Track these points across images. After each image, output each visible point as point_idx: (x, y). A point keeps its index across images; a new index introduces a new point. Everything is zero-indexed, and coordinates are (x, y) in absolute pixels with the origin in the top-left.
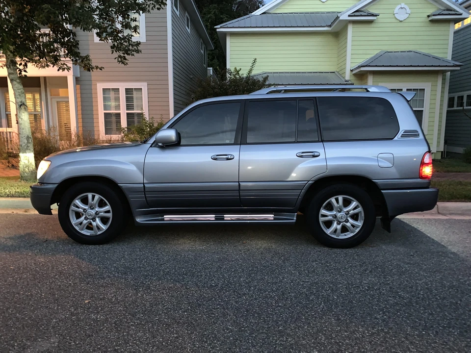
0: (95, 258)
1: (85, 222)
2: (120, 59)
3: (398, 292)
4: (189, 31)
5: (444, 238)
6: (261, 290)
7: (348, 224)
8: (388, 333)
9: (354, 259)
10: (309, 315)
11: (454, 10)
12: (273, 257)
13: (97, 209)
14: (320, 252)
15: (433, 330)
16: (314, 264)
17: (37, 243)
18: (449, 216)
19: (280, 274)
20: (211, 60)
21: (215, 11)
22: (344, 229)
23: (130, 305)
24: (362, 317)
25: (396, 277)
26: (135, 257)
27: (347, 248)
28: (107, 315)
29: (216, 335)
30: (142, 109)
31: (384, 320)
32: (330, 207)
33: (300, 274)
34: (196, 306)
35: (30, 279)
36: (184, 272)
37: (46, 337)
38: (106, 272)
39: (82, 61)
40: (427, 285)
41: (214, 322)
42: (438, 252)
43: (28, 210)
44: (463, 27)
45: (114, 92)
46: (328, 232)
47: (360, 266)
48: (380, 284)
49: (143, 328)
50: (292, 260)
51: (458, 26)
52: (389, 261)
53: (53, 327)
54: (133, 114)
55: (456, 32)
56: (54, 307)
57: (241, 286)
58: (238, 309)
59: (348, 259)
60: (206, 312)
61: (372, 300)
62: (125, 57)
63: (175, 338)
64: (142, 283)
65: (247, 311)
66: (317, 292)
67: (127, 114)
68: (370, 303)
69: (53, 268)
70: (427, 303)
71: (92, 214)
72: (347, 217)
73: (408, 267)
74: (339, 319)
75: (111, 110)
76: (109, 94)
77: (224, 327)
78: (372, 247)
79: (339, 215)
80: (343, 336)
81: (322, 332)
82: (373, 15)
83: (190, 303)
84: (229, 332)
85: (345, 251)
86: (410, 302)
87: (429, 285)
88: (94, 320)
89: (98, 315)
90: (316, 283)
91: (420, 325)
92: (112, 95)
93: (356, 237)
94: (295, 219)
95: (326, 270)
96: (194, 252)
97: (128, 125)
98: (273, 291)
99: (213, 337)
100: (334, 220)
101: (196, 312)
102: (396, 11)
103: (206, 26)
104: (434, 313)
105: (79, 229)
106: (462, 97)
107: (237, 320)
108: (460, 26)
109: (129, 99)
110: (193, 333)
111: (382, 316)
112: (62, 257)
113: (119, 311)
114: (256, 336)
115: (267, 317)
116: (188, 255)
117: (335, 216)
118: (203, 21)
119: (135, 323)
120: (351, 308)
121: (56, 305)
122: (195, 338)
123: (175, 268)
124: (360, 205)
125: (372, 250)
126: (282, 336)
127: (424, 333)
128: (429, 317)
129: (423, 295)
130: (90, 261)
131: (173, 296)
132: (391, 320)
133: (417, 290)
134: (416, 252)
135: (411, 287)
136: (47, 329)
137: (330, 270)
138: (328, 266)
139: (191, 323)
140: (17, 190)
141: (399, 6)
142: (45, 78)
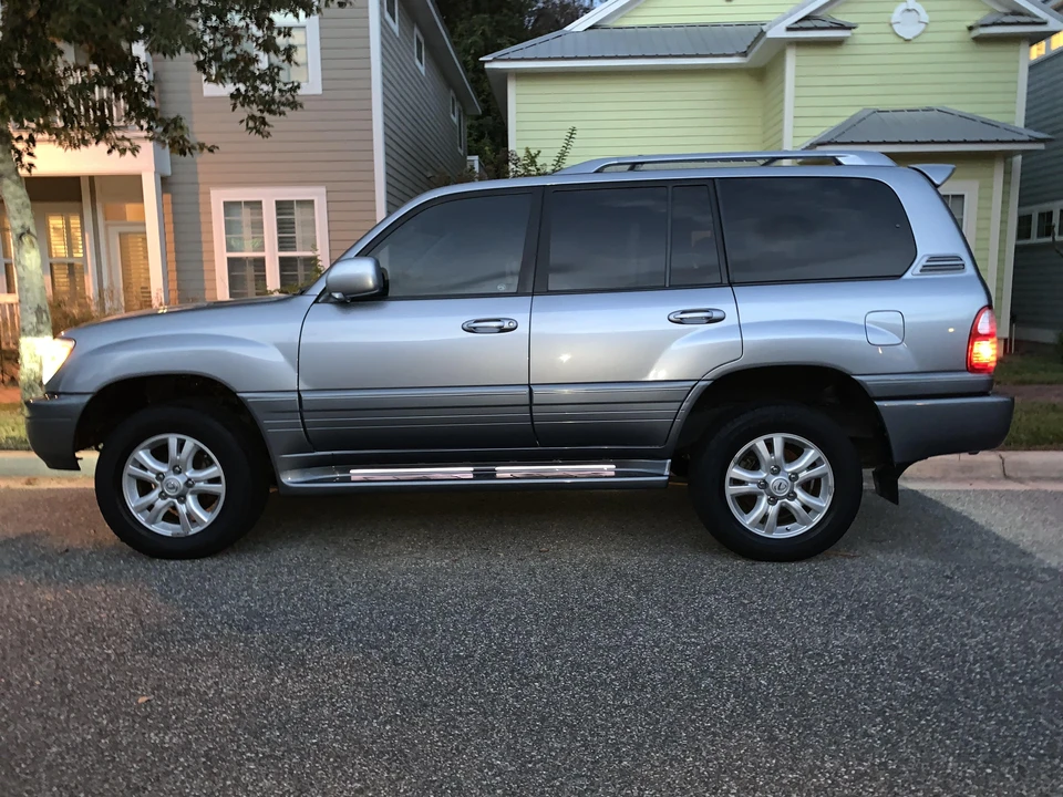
0: (179, 592)
1: (160, 503)
2: (251, 124)
3: (920, 668)
4: (422, 69)
5: (1023, 535)
6: (579, 666)
7: (795, 504)
8: (897, 773)
9: (808, 587)
10: (698, 729)
11: (1030, 14)
12: (611, 585)
13: (190, 473)
14: (726, 570)
15: (1012, 763)
16: (711, 599)
17: (43, 557)
18: (1031, 483)
19: (626, 626)
20: (477, 141)
21: (484, 30)
22: (786, 516)
23: (250, 706)
24: (830, 731)
25: (911, 630)
26: (276, 587)
27: (793, 561)
28: (191, 733)
29: (459, 783)
30: (314, 248)
31: (886, 741)
32: (752, 462)
33: (677, 626)
34: (415, 709)
35: (12, 646)
36: (392, 621)
37: (27, 792)
38: (201, 624)
39: (165, 131)
40: (989, 650)
41: (457, 749)
42: (1011, 568)
43: (35, 479)
44: (1049, 54)
45: (248, 210)
46: (748, 521)
47: (823, 604)
48: (874, 648)
49: (277, 767)
50: (658, 591)
51: (1037, 52)
52: (893, 592)
53: (49, 767)
54: (293, 259)
55: (1034, 67)
56: (59, 715)
57: (531, 657)
58: (520, 715)
59: (793, 588)
60: (439, 723)
61: (855, 687)
62: (264, 118)
63: (357, 791)
64: (287, 650)
65: (543, 719)
66: (718, 668)
67: (281, 259)
68: (850, 696)
69: (72, 616)
70: (993, 694)
71: (176, 485)
72: (792, 487)
73: (942, 605)
74: (772, 738)
75: (242, 251)
76: (240, 214)
77: (482, 762)
78: (849, 557)
79: (773, 480)
80: (785, 781)
81: (732, 772)
82: (842, 27)
83: (402, 700)
84: (495, 776)
85: (786, 567)
86: (950, 691)
87: (995, 650)
88: (154, 748)
89: (166, 734)
90: (717, 648)
91: (977, 752)
92: (246, 216)
93: (812, 535)
94: (667, 472)
95: (741, 616)
96: (420, 574)
97: (282, 285)
98: (610, 669)
99: (452, 789)
100: (762, 494)
101: (413, 724)
102: (896, 17)
103: (464, 64)
104: (1011, 718)
105: (146, 521)
106: (1050, 214)
107: (516, 742)
108: (1043, 52)
109: (285, 226)
110: (403, 778)
111: (882, 730)
112: (97, 590)
113: (221, 723)
114: (562, 783)
115: (592, 736)
116: (404, 583)
117: (764, 484)
118: (457, 53)
119: (257, 755)
120: (802, 709)
121: (65, 709)
122: (405, 791)
123: (371, 613)
124: (824, 458)
125: (853, 565)
126: (630, 785)
127: (989, 771)
128: (999, 730)
129: (980, 673)
130: (165, 597)
131: (358, 684)
132: (905, 738)
133: (964, 661)
134: (958, 568)
135: (951, 655)
136: (33, 774)
137: (751, 614)
138: (745, 605)
139: (401, 751)
140: (12, 434)
141: (903, 6)
142: (91, 178)
